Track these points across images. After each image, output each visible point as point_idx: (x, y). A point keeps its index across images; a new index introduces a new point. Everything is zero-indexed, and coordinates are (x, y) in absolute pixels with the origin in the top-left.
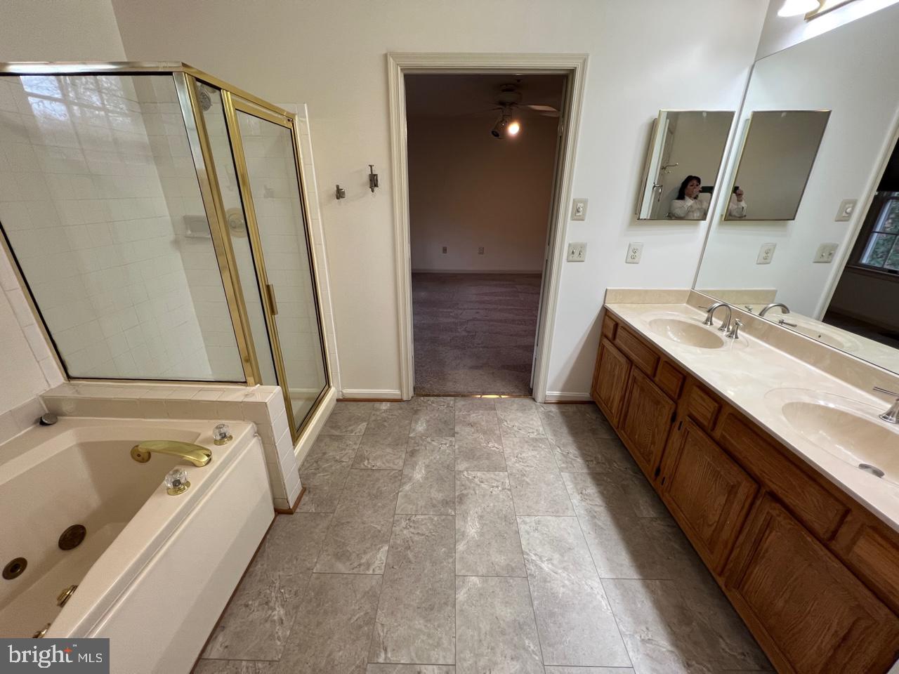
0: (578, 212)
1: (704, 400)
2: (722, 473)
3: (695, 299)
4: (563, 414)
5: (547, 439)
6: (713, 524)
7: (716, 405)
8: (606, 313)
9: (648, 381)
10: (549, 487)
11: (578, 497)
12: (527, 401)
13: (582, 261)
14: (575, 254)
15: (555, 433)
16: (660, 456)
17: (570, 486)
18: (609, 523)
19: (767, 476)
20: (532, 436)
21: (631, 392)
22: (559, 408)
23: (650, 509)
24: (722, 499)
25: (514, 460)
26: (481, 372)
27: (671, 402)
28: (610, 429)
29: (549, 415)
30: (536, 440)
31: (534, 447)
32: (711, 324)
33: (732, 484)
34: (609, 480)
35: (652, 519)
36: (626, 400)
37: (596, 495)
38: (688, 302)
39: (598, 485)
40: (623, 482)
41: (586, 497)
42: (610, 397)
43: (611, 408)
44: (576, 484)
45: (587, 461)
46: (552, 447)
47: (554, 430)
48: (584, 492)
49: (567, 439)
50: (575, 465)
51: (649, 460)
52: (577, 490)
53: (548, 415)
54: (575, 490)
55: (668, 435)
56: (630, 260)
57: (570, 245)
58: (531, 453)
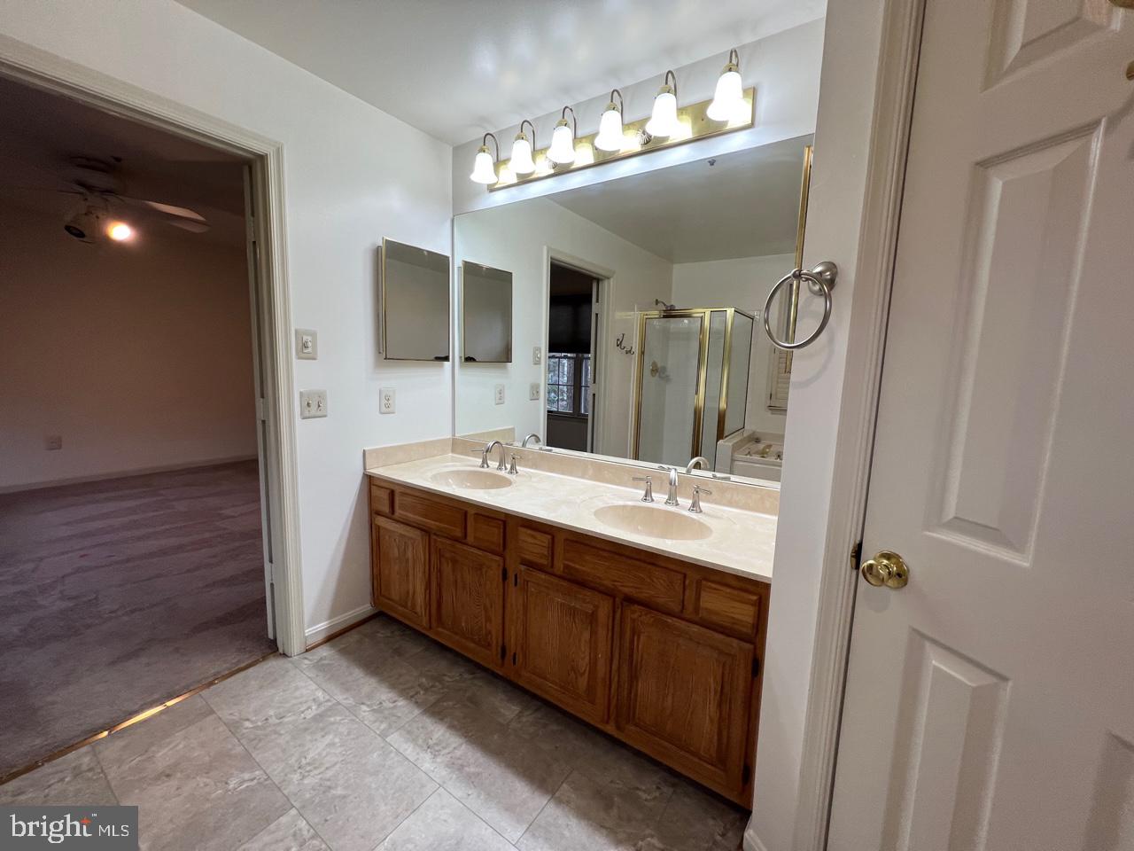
0: (306, 347)
1: (535, 538)
2: (578, 606)
3: (459, 446)
4: (344, 652)
5: (339, 703)
6: (585, 671)
7: (549, 537)
8: (370, 481)
9: (459, 545)
10: (381, 776)
11: (428, 756)
12: (273, 664)
13: (325, 416)
14: (312, 405)
15: (346, 688)
16: (501, 631)
17: (409, 750)
18: (481, 760)
19: (619, 584)
20: (309, 714)
21: (440, 571)
22: (332, 646)
23: (508, 705)
24: (586, 635)
25: (296, 777)
26: (144, 660)
27: (497, 558)
28: (418, 635)
29: (323, 665)
30: (319, 718)
31: (323, 729)
32: (488, 466)
33: (590, 612)
34: (451, 703)
35: (519, 715)
36: (435, 583)
37: (448, 735)
38: (453, 451)
39: (442, 719)
40: (467, 695)
41: (437, 748)
42: (408, 592)
43: (414, 605)
44: (414, 741)
45: (412, 697)
46: (352, 710)
47: (342, 684)
48: (431, 742)
49: (368, 683)
50: (399, 715)
51: (489, 645)
52: (421, 747)
53: (320, 667)
54: (418, 750)
55: (504, 600)
56: (384, 409)
57: (301, 394)
58: (321, 745)
